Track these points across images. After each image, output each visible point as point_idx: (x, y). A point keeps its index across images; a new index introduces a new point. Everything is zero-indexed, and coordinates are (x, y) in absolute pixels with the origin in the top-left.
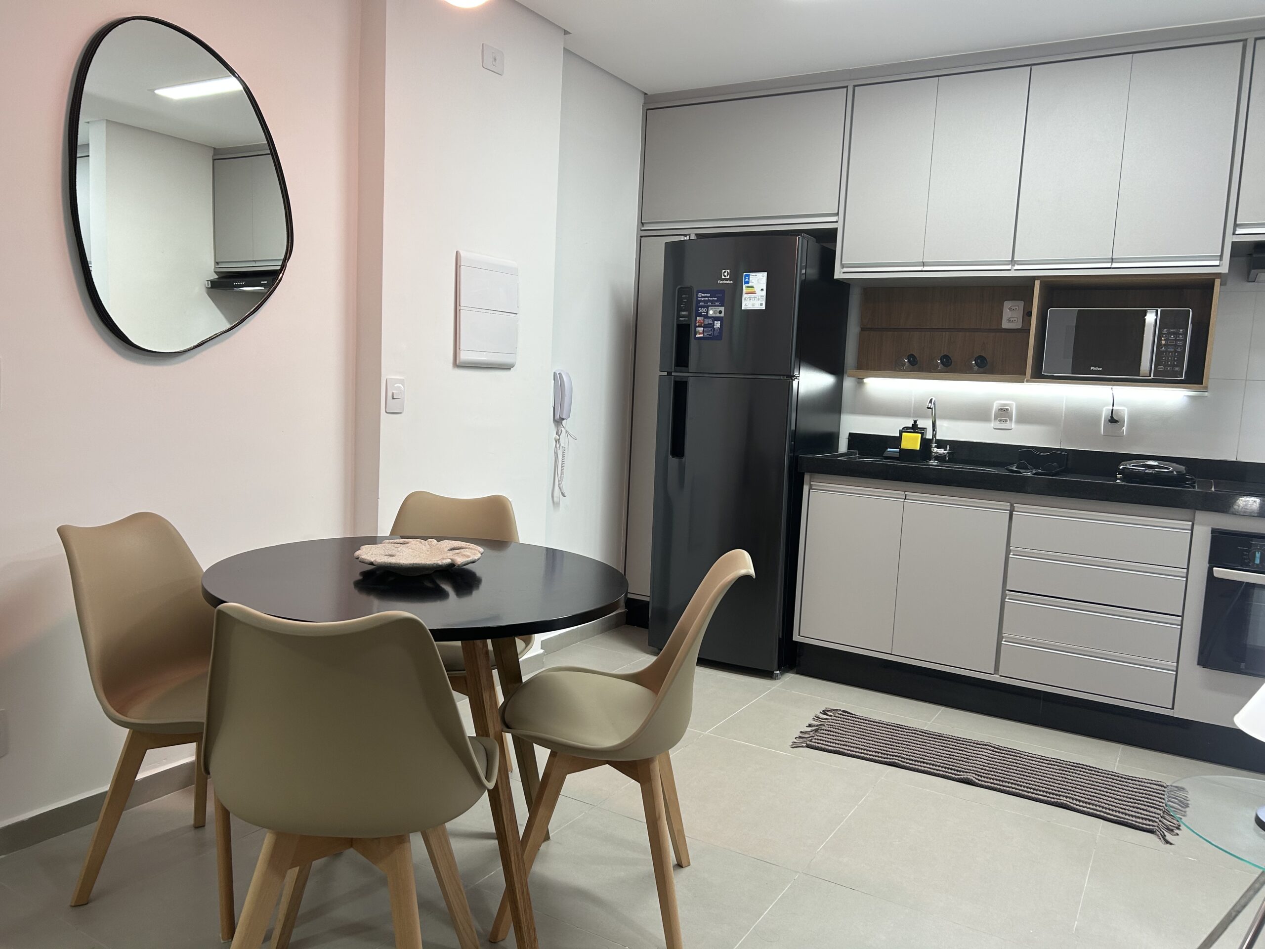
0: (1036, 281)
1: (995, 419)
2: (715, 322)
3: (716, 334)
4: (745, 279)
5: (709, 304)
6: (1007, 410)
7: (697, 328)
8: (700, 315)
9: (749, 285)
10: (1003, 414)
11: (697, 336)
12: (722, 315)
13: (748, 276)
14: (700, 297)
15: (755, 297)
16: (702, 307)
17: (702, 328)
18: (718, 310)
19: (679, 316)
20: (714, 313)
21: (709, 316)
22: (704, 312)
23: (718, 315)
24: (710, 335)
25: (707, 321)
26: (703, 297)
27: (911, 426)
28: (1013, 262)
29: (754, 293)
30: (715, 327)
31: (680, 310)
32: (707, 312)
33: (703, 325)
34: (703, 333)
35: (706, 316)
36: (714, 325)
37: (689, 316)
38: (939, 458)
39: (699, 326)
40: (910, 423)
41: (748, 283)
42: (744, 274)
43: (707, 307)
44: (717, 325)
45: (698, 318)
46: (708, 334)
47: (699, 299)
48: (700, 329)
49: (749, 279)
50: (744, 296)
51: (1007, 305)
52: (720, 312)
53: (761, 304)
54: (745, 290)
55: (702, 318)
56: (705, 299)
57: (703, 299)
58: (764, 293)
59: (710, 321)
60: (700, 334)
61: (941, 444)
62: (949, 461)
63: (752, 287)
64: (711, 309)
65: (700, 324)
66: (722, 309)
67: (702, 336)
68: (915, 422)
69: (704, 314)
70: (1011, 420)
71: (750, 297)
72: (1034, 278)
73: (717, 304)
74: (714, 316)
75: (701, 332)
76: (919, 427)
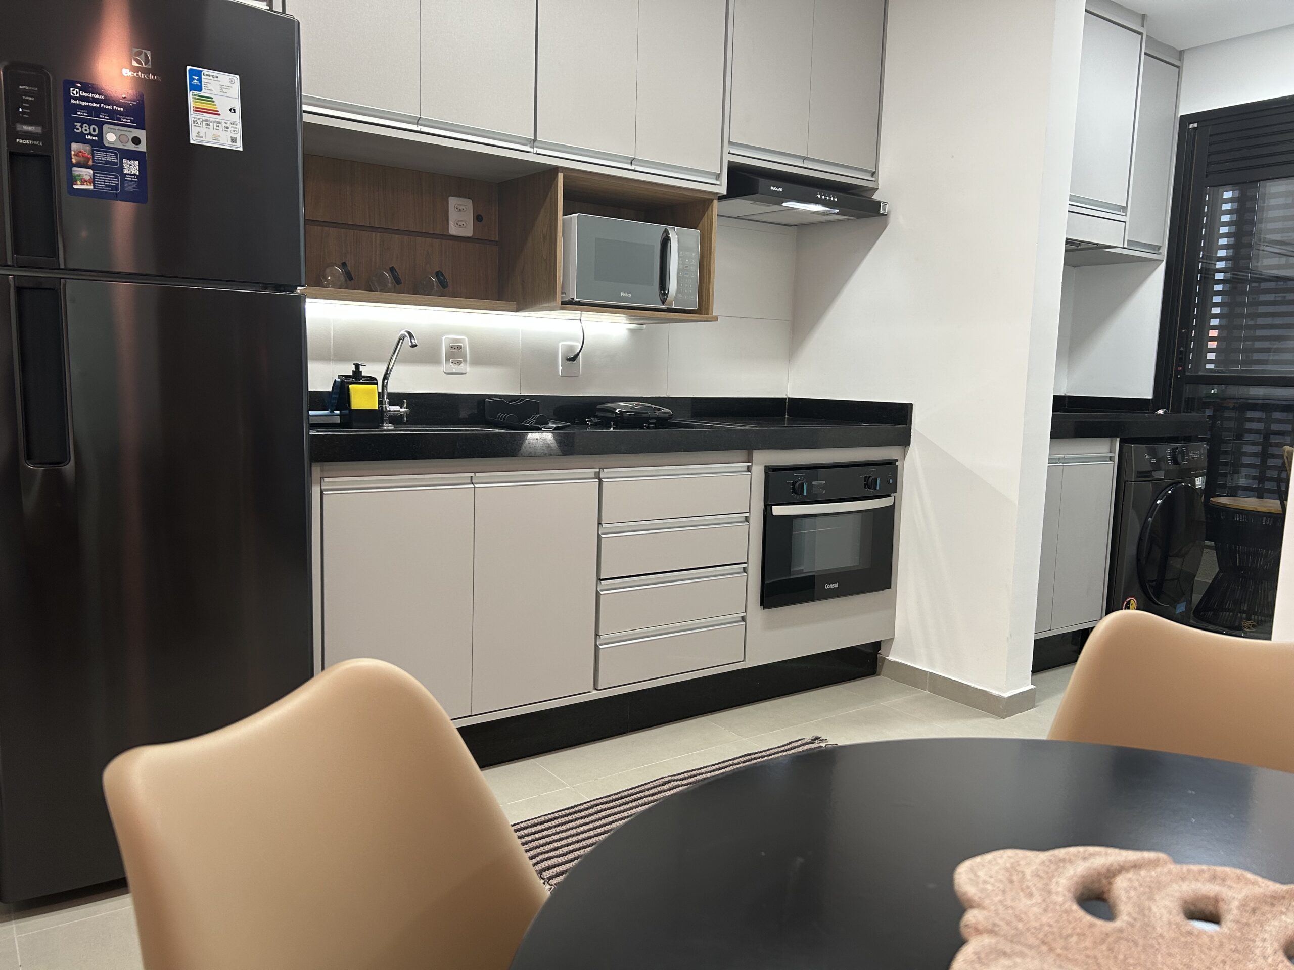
0: (559, 174)
1: (447, 360)
2: (125, 161)
3: (130, 188)
4: (191, 80)
5: (104, 117)
6: (459, 347)
7: (74, 169)
8: (81, 139)
9: (202, 94)
10: (456, 352)
11: (75, 187)
12: (142, 147)
13: (199, 74)
14: (76, 99)
15: (217, 122)
16: (83, 121)
17: (91, 172)
18: (131, 136)
19: (13, 134)
20: (119, 138)
21: (107, 145)
22: (90, 134)
23: (131, 146)
24: (116, 188)
25: (99, 156)
26: (82, 98)
27: (351, 374)
28: (534, 142)
29: (216, 113)
30: (125, 171)
31: (13, 118)
32: (101, 135)
33: (90, 163)
34: (93, 181)
35: (99, 144)
36: (122, 167)
37: (46, 137)
38: (396, 419)
39: (79, 165)
40: (349, 370)
41: (199, 88)
42: (188, 68)
43: (100, 125)
44: (132, 168)
45: (74, 146)
46: (107, 186)
47: (72, 101)
48: (87, 173)
49: (200, 80)
50: (192, 115)
51: (453, 202)
52: (136, 141)
53: (234, 140)
54: (192, 103)
55: (88, 148)
56: (91, 104)
57: (83, 103)
58: (237, 117)
59: (112, 158)
60: (83, 182)
61: (396, 399)
62: (409, 423)
63: (209, 99)
64: (112, 131)
65: (82, 159)
66: (142, 134)
67: (91, 187)
68: (357, 366)
69: (90, 137)
70: (465, 361)
71: (205, 120)
72: (555, 170)
73: (126, 120)
74: (120, 146)
75: (87, 178)
76: (363, 375)
